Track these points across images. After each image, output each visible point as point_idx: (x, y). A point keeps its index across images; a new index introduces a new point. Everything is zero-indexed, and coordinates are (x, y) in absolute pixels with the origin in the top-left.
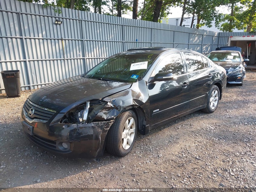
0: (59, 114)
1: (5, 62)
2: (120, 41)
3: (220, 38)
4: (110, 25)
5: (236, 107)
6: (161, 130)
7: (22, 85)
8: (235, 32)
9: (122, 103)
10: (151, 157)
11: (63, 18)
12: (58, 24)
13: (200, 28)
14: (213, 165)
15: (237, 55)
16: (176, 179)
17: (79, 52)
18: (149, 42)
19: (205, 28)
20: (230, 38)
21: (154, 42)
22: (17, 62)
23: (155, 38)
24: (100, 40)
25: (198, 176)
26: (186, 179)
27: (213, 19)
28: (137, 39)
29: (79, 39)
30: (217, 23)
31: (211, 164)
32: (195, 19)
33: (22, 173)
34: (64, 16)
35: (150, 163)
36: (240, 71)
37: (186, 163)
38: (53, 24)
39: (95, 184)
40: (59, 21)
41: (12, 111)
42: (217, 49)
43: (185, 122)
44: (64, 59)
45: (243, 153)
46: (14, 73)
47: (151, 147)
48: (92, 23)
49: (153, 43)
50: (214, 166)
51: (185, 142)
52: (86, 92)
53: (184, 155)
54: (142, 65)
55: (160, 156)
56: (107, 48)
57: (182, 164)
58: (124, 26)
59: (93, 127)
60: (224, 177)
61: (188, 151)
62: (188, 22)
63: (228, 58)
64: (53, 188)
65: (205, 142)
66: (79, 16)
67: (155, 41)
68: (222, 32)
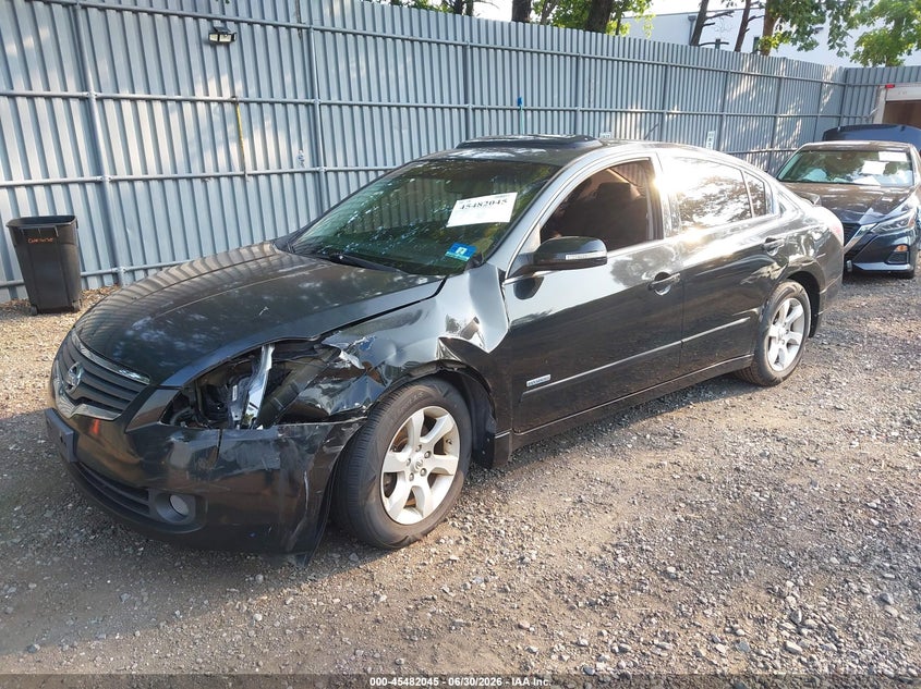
0: (158, 391)
1: (26, 186)
2: (454, 104)
3: (849, 90)
4: (417, 44)
5: (868, 366)
6: (555, 453)
7: (91, 268)
8: (912, 67)
9: (395, 354)
10: (493, 563)
11: (237, 22)
12: (219, 43)
13: (773, 53)
14: (725, 605)
15: (902, 158)
16: (566, 658)
17: (301, 149)
18: (568, 107)
19: (787, 51)
20: (883, 93)
21: (586, 108)
22: (71, 186)
23: (592, 92)
24: (380, 101)
25: (658, 646)
26: (607, 657)
27: (823, 14)
28: (522, 95)
29: (301, 98)
30: (836, 34)
31: (718, 598)
32: (754, 18)
33: (10, 609)
34: (243, 15)
35: (483, 585)
36: (906, 220)
37: (623, 592)
38: (201, 43)
39: (258, 665)
40: (223, 33)
41: (37, 364)
42: (830, 135)
43: (657, 422)
44: (242, 173)
45: (853, 559)
46: (53, 226)
47: (502, 521)
48: (350, 37)
49: (583, 111)
50: (727, 609)
51: (640, 503)
52: (266, 308)
53: (621, 560)
54: (493, 208)
55: (527, 559)
56: (405, 132)
57: (606, 595)
58: (472, 47)
59: (278, 441)
60: (759, 659)
61: (639, 541)
62: (722, 30)
63: (864, 171)
64: (103, 676)
65: (715, 509)
66: (298, 12)
67: (592, 105)
68: (859, 65)
